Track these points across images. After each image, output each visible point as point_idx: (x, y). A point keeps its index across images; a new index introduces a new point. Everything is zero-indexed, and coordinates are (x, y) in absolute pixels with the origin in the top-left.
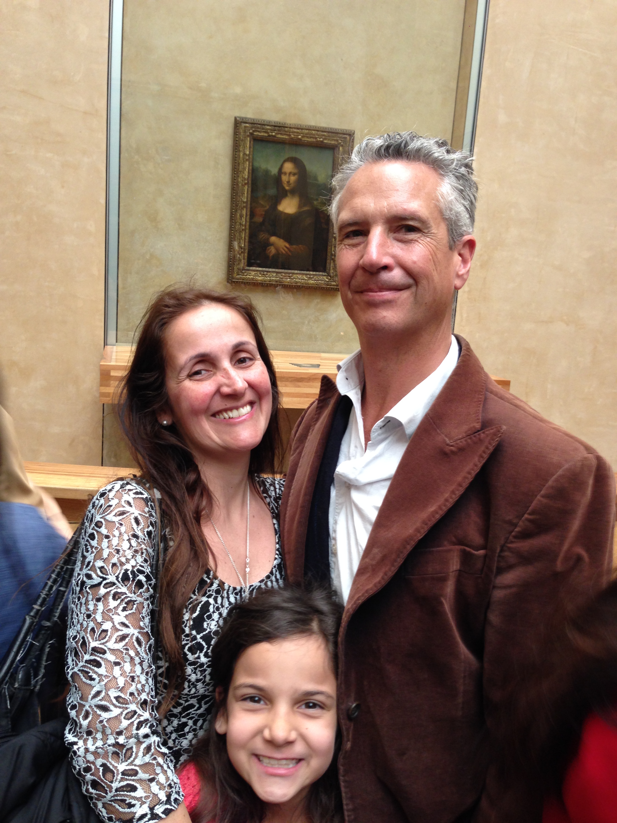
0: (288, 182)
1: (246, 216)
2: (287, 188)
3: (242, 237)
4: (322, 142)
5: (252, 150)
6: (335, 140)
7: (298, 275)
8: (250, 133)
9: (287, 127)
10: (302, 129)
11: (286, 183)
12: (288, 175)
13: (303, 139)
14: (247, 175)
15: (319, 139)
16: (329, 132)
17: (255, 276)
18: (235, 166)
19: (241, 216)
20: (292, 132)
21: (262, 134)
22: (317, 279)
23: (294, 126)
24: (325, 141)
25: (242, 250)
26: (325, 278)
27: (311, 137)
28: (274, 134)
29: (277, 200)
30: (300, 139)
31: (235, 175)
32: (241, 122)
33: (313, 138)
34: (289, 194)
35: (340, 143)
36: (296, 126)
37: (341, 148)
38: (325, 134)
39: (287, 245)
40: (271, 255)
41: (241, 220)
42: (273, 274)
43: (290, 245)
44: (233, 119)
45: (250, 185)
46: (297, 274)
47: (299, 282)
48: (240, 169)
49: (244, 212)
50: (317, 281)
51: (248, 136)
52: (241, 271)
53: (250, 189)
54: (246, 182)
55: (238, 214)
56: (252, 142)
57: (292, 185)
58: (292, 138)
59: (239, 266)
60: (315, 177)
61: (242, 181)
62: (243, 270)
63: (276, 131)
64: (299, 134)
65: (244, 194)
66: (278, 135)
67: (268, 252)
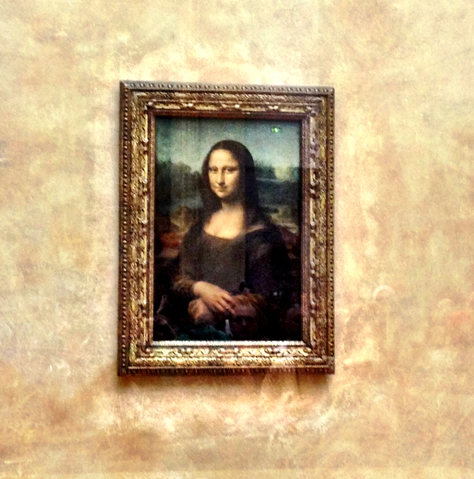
0: (222, 184)
1: (148, 251)
2: (220, 194)
3: (142, 288)
4: (278, 111)
5: (153, 134)
6: (300, 107)
7: (249, 350)
8: (148, 107)
9: (213, 92)
10: (240, 93)
11: (217, 185)
12: (220, 171)
13: (243, 109)
14: (146, 177)
15: (271, 107)
16: (288, 95)
17: (170, 357)
18: (124, 164)
19: (139, 250)
20: (223, 100)
21: (170, 107)
22: (285, 354)
23: (226, 89)
24: (283, 110)
25: (144, 311)
26: (301, 350)
27: (257, 106)
28: (190, 105)
30: (239, 110)
31: (126, 180)
32: (132, 90)
33: (261, 106)
34: (223, 205)
35: (310, 111)
36: (230, 89)
37: (312, 120)
38: (282, 98)
39: (227, 296)
40: (198, 315)
41: (139, 256)
43: (229, 295)
44: (118, 87)
45: (153, 195)
46: (249, 347)
47: (253, 361)
48: (134, 169)
49: (144, 243)
50: (286, 357)
51: (145, 112)
52: (144, 348)
53: (152, 202)
54: (145, 189)
55: (134, 248)
56: (153, 122)
57: (229, 189)
58: (223, 110)
59: (139, 341)
60: (270, 171)
61: (137, 190)
62: (146, 347)
63: (195, 99)
64: (236, 101)
65: (143, 210)
66: (198, 106)
67: (191, 310)
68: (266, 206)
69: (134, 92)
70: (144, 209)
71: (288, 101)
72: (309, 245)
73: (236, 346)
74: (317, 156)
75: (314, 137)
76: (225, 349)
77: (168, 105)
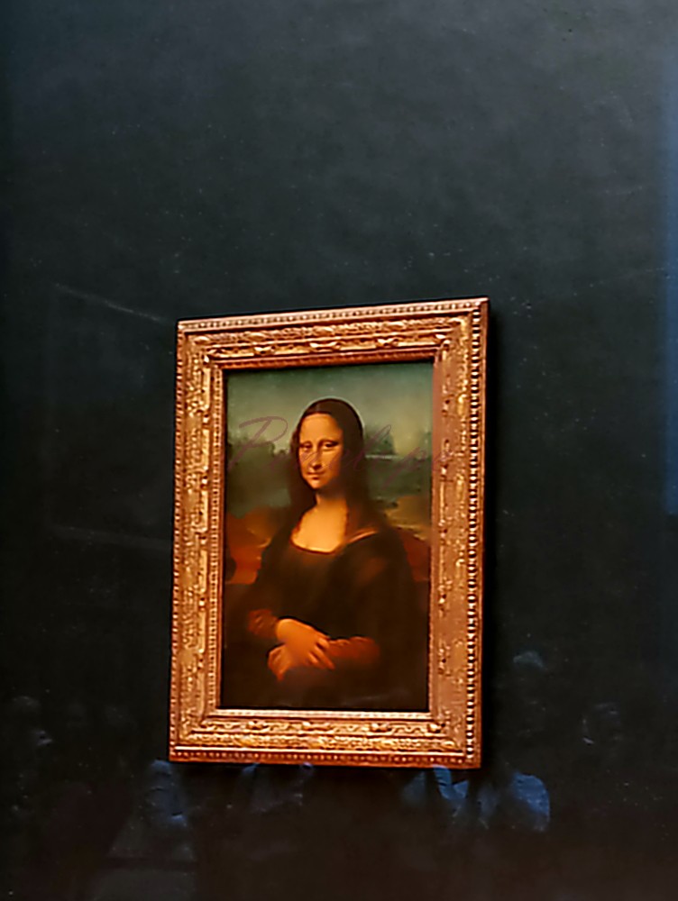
0: (317, 467)
1: (208, 573)
2: (314, 484)
3: (200, 630)
4: (393, 346)
5: (218, 398)
6: (427, 336)
7: (347, 725)
9: (299, 326)
10: (337, 323)
11: (312, 470)
12: (315, 448)
13: (342, 348)
14: (207, 463)
15: (382, 342)
17: (233, 734)
20: (313, 336)
21: (240, 354)
22: (400, 733)
24: (401, 344)
25: (201, 665)
26: (423, 727)
27: (363, 340)
29: (292, 519)
32: (187, 334)
33: (369, 340)
34: (319, 499)
35: (442, 342)
37: (445, 354)
38: (400, 323)
39: (323, 642)
40: (282, 671)
41: (196, 582)
42: (279, 724)
43: (328, 640)
45: (218, 489)
46: (345, 720)
47: (350, 743)
50: (400, 737)
51: (205, 365)
52: (199, 720)
53: (217, 500)
57: (328, 475)
59: (194, 709)
60: (386, 442)
61: (193, 482)
62: (204, 718)
63: (272, 340)
64: (332, 336)
65: (201, 513)
66: (279, 349)
67: (273, 662)
68: (379, 498)
69: (190, 337)
70: (202, 511)
71: (408, 330)
72: (438, 560)
73: (327, 719)
74: (450, 414)
75: (449, 383)
76: (312, 723)
77: (236, 352)
